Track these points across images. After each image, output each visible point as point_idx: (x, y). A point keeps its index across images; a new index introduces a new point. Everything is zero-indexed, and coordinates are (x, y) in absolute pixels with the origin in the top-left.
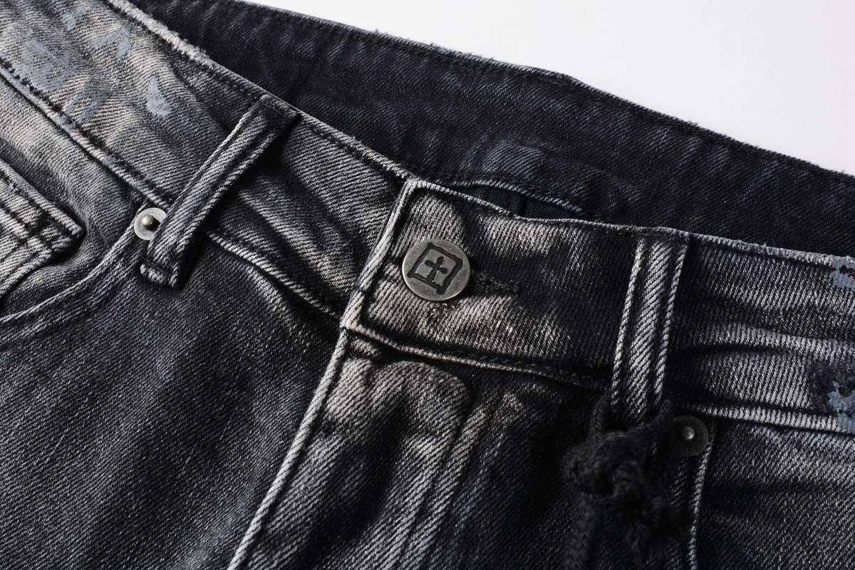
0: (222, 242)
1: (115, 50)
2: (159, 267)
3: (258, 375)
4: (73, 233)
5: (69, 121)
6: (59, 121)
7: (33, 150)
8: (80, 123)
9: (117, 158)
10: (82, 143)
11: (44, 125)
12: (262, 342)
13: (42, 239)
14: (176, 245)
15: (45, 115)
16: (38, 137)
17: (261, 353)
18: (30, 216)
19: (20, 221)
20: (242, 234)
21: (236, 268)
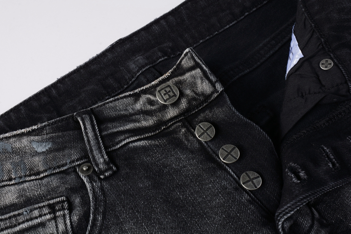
0: (114, 148)
1: (6, 150)
2: (106, 171)
3: (165, 160)
4: (65, 199)
5: (20, 177)
6: (17, 181)
7: (17, 198)
8: (25, 174)
9: (51, 169)
10: (33, 178)
11: (12, 188)
12: (155, 154)
13: (59, 210)
14: (105, 160)
15: (9, 185)
16: (15, 193)
17: (158, 156)
18: (46, 210)
19: (45, 215)
20: (117, 140)
21: (126, 150)
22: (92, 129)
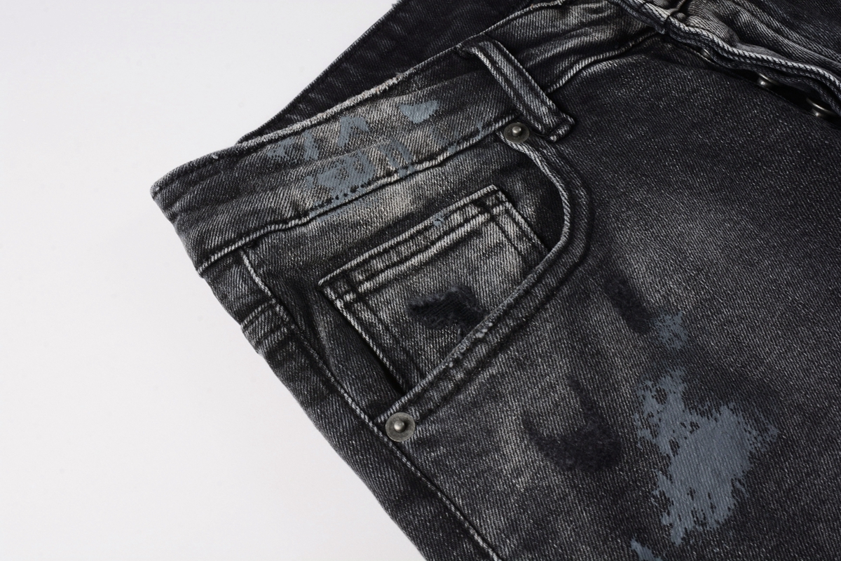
0: (556, 86)
1: (357, 129)
2: (558, 126)
3: (655, 87)
4: (496, 188)
5: (406, 168)
6: (402, 173)
7: (413, 203)
8: (410, 161)
9: (452, 144)
10: (427, 165)
11: (398, 187)
12: (633, 80)
13: (495, 205)
14: (550, 109)
15: (391, 184)
16: (406, 194)
17: (640, 82)
18: (472, 210)
19: (474, 217)
20: (557, 72)
21: (578, 84)
22: (507, 61)
